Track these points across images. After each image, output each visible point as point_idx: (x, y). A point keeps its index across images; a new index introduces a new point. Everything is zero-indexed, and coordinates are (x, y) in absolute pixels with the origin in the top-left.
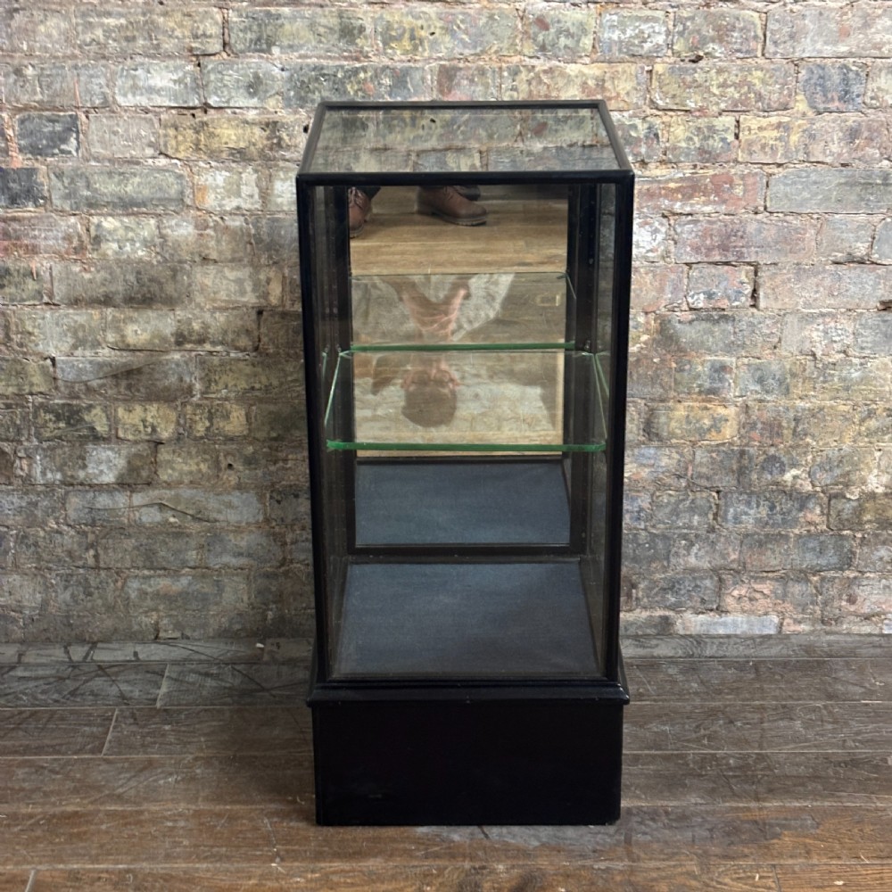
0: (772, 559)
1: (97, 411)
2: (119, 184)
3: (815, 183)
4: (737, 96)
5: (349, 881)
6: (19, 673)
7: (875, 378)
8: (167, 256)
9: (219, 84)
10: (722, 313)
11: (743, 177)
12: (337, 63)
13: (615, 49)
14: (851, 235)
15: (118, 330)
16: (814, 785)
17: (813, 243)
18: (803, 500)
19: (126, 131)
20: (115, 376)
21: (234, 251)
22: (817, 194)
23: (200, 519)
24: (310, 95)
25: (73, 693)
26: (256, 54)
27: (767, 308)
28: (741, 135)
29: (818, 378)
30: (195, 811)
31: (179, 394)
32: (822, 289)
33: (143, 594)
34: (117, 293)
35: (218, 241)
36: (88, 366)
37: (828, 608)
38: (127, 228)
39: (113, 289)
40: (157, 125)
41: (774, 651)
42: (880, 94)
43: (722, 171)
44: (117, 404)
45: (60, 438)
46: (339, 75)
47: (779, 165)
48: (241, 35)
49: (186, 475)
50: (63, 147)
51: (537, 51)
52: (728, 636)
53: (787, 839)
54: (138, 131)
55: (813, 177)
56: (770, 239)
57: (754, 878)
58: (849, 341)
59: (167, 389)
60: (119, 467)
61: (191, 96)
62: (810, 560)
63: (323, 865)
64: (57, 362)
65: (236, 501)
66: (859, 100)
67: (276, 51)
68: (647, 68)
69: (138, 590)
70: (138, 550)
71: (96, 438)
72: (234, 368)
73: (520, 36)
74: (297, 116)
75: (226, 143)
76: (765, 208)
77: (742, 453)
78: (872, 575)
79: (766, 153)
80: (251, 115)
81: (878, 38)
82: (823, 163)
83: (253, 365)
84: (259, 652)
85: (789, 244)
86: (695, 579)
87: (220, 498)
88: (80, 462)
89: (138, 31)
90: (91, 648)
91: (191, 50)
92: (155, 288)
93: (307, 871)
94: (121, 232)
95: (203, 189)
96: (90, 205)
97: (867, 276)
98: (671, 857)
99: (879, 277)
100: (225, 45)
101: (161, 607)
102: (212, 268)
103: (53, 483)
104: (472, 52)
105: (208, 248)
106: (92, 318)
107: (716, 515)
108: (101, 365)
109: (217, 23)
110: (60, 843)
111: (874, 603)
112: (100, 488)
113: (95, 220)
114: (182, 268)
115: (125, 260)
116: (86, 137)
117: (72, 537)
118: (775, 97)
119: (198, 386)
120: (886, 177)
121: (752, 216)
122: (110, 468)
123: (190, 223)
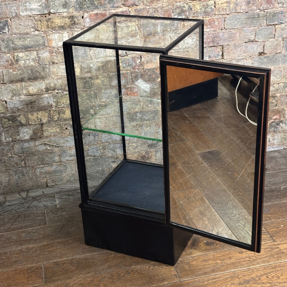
1: (22, 116)
2: (23, 42)
3: (238, 19)
8: (41, 63)
9: (54, 5)
11: (217, 19)
14: (250, 34)
15: (27, 89)
17: (239, 37)
19: (24, 24)
22: (239, 22)
23: (58, 147)
24: (83, 6)
27: (226, 59)
28: (216, 6)
31: (48, 107)
32: (242, 51)
33: (41, 173)
34: (25, 77)
35: (57, 57)
36: (18, 102)
38: (27, 56)
39: (24, 76)
40: (34, 21)
43: (212, 18)
44: (28, 113)
45: (10, 127)
47: (228, 14)
49: (52, 133)
50: (3, 31)
54: (28, 23)
55: (238, 17)
56: (226, 38)
59: (44, 106)
60: (30, 133)
61: (45, 10)
64: (7, 102)
65: (69, 140)
69: (40, 172)
70: (39, 159)
71: (22, 125)
72: (65, 97)
74: (80, 13)
75: (57, 24)
76: (224, 28)
79: (224, 11)
80: (65, 14)
82: (240, 12)
85: (232, 38)
87: (64, 139)
88: (17, 133)
90: (27, 193)
92: (38, 74)
94: (25, 57)
95: (51, 40)
96: (14, 49)
97: (255, 46)
99: (258, 45)
101: (47, 176)
102: (56, 65)
103: (9, 142)
105: (54, 59)
106: (18, 86)
108: (22, 101)
112: (26, 141)
113: (16, 54)
114: (46, 67)
115: (27, 66)
116: (11, 27)
117: (17, 158)
119: (54, 104)
120: (258, 15)
121: (221, 31)
122: (27, 134)
123: (48, 52)
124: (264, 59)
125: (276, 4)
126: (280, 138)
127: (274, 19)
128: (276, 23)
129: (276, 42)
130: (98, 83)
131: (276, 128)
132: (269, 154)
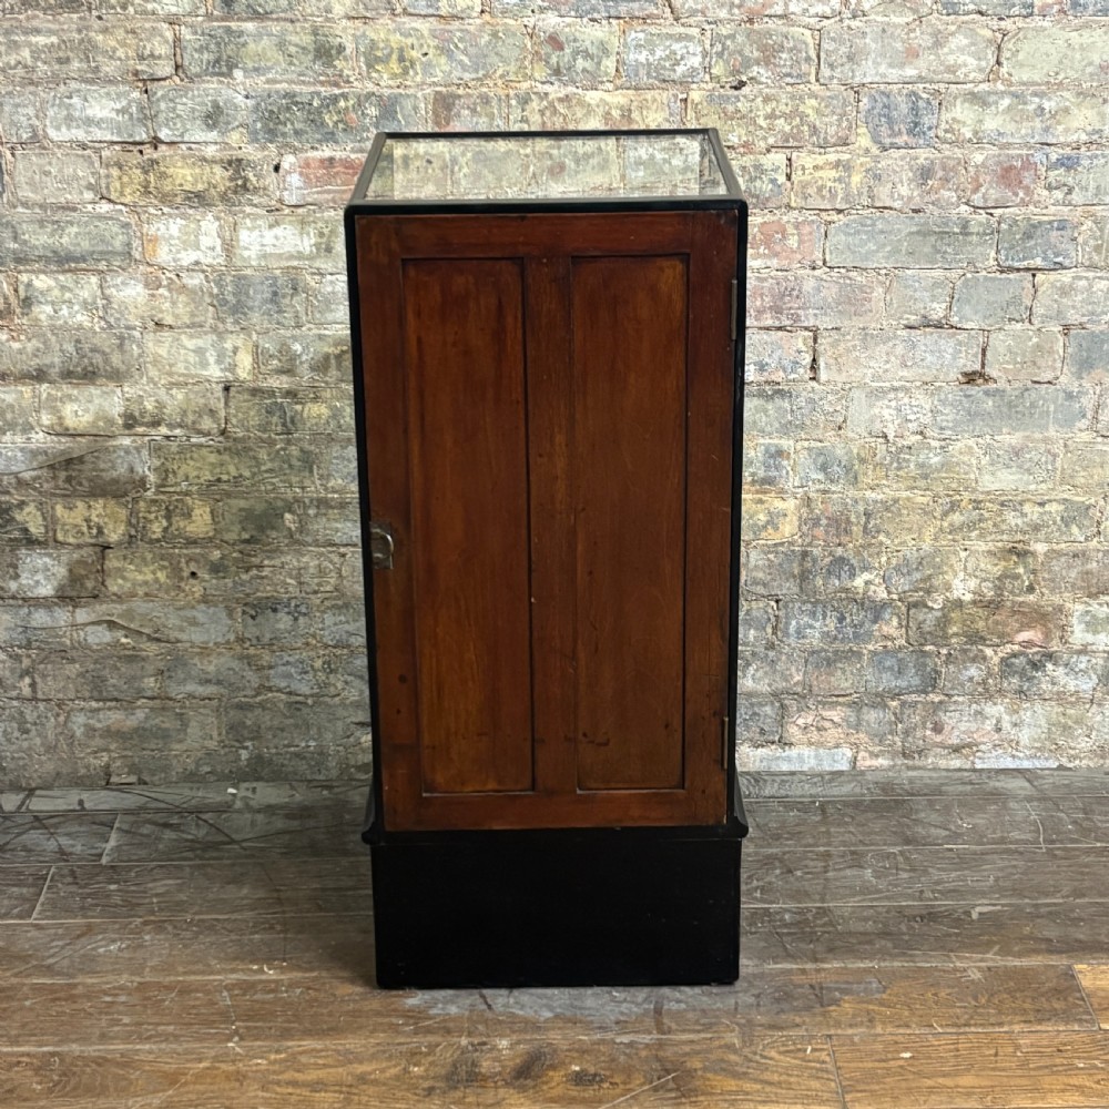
0: (843, 680)
1: (31, 508)
2: (52, 235)
3: (882, 232)
4: (787, 128)
5: (320, 1062)
7: (958, 464)
8: (112, 321)
9: (171, 115)
10: (777, 387)
11: (797, 226)
12: (312, 89)
13: (642, 72)
14: (926, 294)
15: (55, 411)
16: (883, 942)
17: (882, 304)
18: (877, 610)
19: (60, 170)
20: (51, 467)
21: (193, 315)
22: (884, 245)
23: (158, 640)
24: (280, 127)
25: (1, 849)
26: (215, 79)
27: (828, 381)
28: (793, 176)
29: (892, 463)
30: (140, 983)
31: (129, 487)
32: (893, 359)
34: (52, 365)
35: (174, 303)
36: (19, 454)
37: (910, 739)
38: (63, 288)
39: (47, 362)
40: (97, 164)
41: (847, 789)
42: (955, 126)
43: (775, 218)
44: (54, 500)
46: (315, 104)
47: (840, 211)
48: (196, 56)
49: (140, 585)
51: (550, 75)
52: (793, 773)
53: (847, 1005)
54: (74, 170)
55: (880, 225)
56: (830, 300)
57: (805, 1050)
58: (927, 419)
59: (115, 481)
60: (59, 576)
61: (137, 129)
62: (888, 681)
63: (290, 1043)
65: (201, 617)
66: (932, 133)
67: (238, 74)
68: (681, 96)
69: (85, 725)
70: (84, 677)
71: (31, 542)
72: (195, 456)
73: (530, 57)
74: (266, 153)
75: (181, 185)
76: (825, 262)
77: (805, 554)
78: (961, 699)
79: (823, 197)
80: (210, 151)
81: (951, 59)
82: (891, 208)
83: (219, 452)
84: (230, 798)
85: (854, 305)
86: (752, 705)
87: (182, 613)
88: (11, 570)
89: (72, 50)
90: (28, 796)
91: (136, 73)
92: (98, 359)
93: (270, 1052)
94: (56, 292)
95: (154, 240)
96: (18, 260)
97: (947, 343)
98: (707, 1027)
99: (960, 343)
100: (177, 67)
101: (113, 747)
102: (167, 335)
104: (474, 76)
105: (162, 311)
106: (22, 396)
107: (775, 629)
108: (34, 453)
109: (167, 42)
111: (964, 732)
112: (39, 603)
113: (24, 278)
114: (130, 336)
115: (61, 327)
116: (12, 179)
117: (3, 662)
118: (832, 130)
119: (152, 478)
120: (965, 225)
121: (808, 271)
122: (47, 578)
123: (140, 282)
124: (985, 398)
125: (1039, 190)
126: (1043, 722)
127: (1031, 248)
128: (1038, 262)
129: (1035, 340)
130: (319, 416)
131: (1030, 679)
132: (989, 778)
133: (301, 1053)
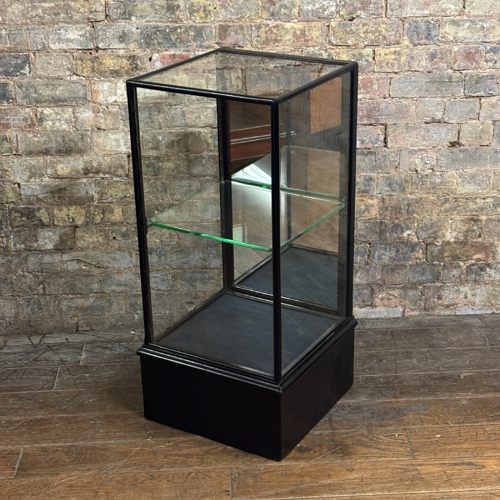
0: (398, 278)
1: (43, 211)
2: (52, 90)
3: (414, 82)
4: (373, 37)
5: (188, 446)
6: (5, 350)
7: (448, 182)
8: (78, 128)
9: (104, 37)
10: (369, 150)
11: (377, 80)
12: (166, 24)
13: (310, 14)
14: (433, 108)
15: (53, 167)
16: (424, 389)
17: (415, 113)
18: (413, 247)
19: (55, 62)
20: (52, 192)
21: (114, 124)
22: (415, 87)
23: (99, 267)
24: (152, 41)
25: (35, 360)
26: (123, 20)
27: (392, 147)
28: (376, 58)
29: (419, 183)
30: (105, 415)
31: (86, 200)
32: (419, 137)
33: (70, 308)
34: (52, 148)
35: (105, 119)
36: (38, 187)
37: (428, 302)
38: (57, 114)
39: (50, 146)
40: (72, 59)
41: (401, 325)
42: (446, 35)
43: (367, 77)
44: (53, 207)
45: (23, 226)
46: (167, 31)
47: (396, 73)
48: (115, 11)
49: (91, 243)
50: (22, 71)
51: (270, 16)
52: (377, 319)
53: (411, 416)
54: (62, 62)
55: (413, 79)
56: (392, 112)
57: (395, 435)
58: (434, 163)
59: (80, 198)
60: (55, 240)
61: (89, 43)
62: (418, 278)
63: (174, 439)
64: (21, 185)
65: (118, 257)
66: (436, 38)
67: (133, 18)
68: (326, 24)
69: (67, 305)
70: (66, 284)
71: (43, 225)
72: (115, 186)
73: (261, 9)
74: (146, 53)
75: (108, 67)
76: (389, 95)
77: (381, 223)
78: (450, 285)
79: (389, 67)
80: (121, 52)
81: (444, 6)
82: (418, 71)
83: (125, 184)
84: (133, 335)
85: (402, 114)
86: (359, 289)
87: (109, 255)
88: (34, 238)
89: (60, 9)
90: (43, 337)
91: (89, 19)
92: (72, 144)
93: (166, 442)
94: (54, 115)
95: (97, 92)
96: (37, 102)
97: (442, 130)
98: (352, 427)
99: (448, 130)
100: (106, 16)
101: (79, 315)
102: (102, 133)
103: (20, 250)
104: (236, 17)
105: (100, 123)
106: (39, 161)
107: (369, 256)
108: (44, 187)
109: (102, 5)
110: (35, 434)
111: (451, 299)
112: (46, 252)
113: (40, 110)
114: (86, 134)
115: (56, 131)
116: (34, 66)
117: (31, 278)
118: (392, 38)
119: (96, 196)
120: (450, 78)
121: (382, 99)
122: (50, 241)
123: (90, 110)
124: (459, 153)
125: (482, 62)
126: (485, 294)
127: (479, 87)
128: (482, 93)
129: (481, 127)
130: (170, 168)
131: (479, 275)
132: (463, 318)
133: (179, 442)
